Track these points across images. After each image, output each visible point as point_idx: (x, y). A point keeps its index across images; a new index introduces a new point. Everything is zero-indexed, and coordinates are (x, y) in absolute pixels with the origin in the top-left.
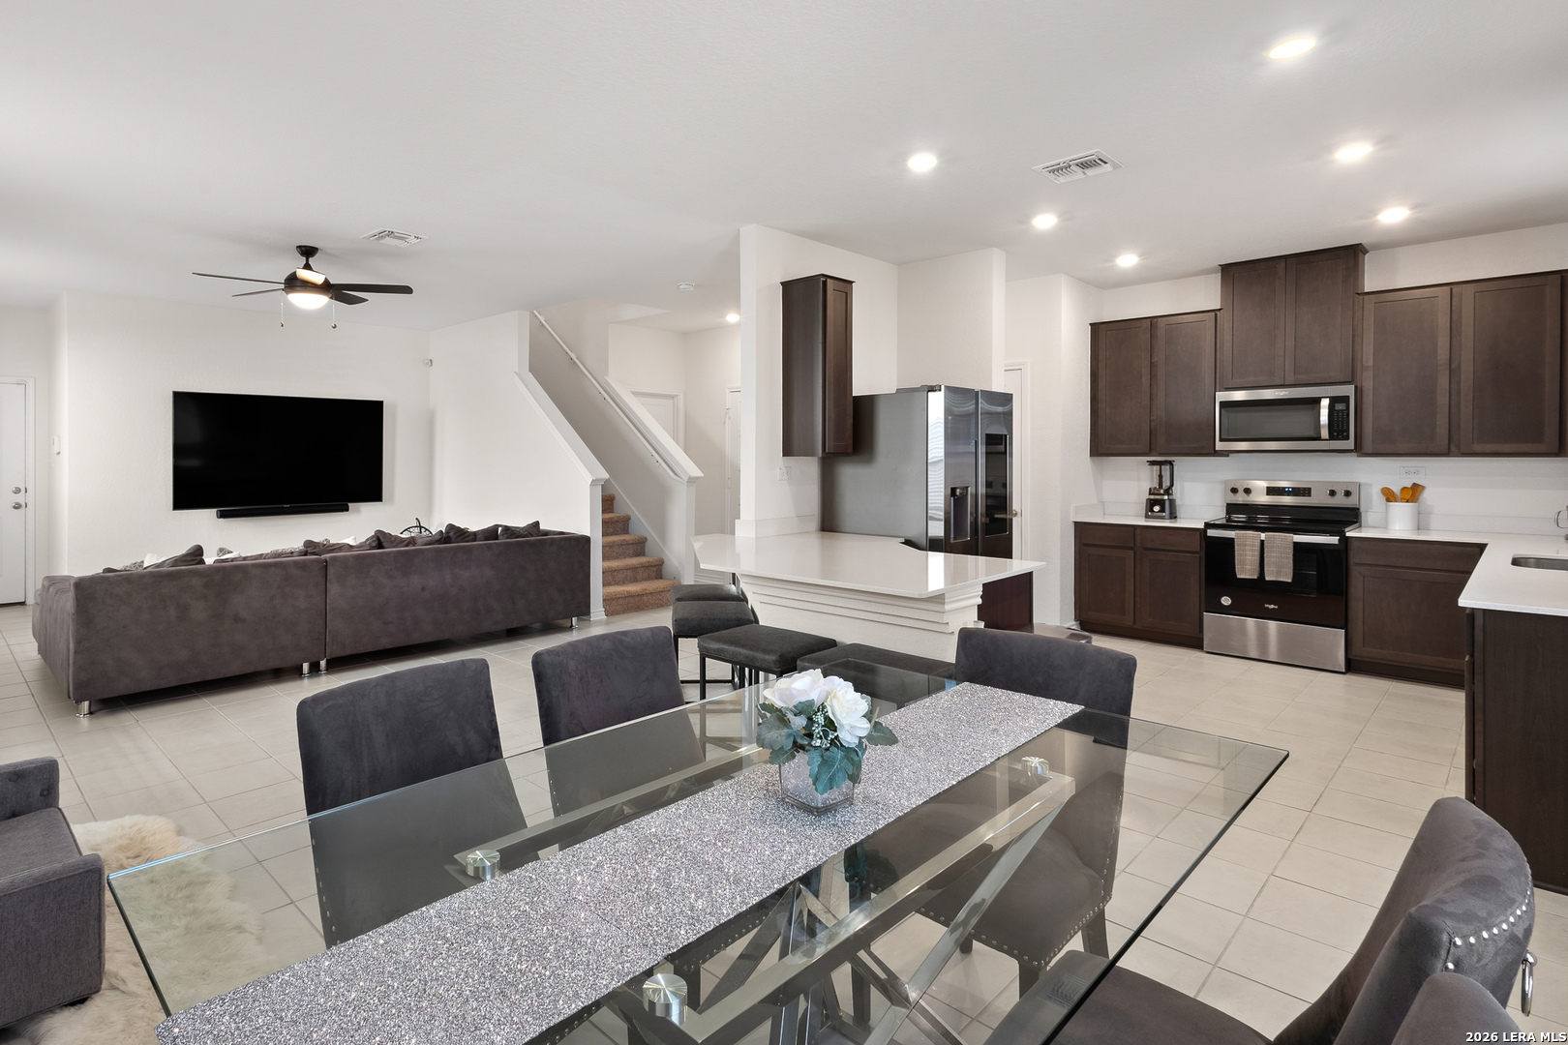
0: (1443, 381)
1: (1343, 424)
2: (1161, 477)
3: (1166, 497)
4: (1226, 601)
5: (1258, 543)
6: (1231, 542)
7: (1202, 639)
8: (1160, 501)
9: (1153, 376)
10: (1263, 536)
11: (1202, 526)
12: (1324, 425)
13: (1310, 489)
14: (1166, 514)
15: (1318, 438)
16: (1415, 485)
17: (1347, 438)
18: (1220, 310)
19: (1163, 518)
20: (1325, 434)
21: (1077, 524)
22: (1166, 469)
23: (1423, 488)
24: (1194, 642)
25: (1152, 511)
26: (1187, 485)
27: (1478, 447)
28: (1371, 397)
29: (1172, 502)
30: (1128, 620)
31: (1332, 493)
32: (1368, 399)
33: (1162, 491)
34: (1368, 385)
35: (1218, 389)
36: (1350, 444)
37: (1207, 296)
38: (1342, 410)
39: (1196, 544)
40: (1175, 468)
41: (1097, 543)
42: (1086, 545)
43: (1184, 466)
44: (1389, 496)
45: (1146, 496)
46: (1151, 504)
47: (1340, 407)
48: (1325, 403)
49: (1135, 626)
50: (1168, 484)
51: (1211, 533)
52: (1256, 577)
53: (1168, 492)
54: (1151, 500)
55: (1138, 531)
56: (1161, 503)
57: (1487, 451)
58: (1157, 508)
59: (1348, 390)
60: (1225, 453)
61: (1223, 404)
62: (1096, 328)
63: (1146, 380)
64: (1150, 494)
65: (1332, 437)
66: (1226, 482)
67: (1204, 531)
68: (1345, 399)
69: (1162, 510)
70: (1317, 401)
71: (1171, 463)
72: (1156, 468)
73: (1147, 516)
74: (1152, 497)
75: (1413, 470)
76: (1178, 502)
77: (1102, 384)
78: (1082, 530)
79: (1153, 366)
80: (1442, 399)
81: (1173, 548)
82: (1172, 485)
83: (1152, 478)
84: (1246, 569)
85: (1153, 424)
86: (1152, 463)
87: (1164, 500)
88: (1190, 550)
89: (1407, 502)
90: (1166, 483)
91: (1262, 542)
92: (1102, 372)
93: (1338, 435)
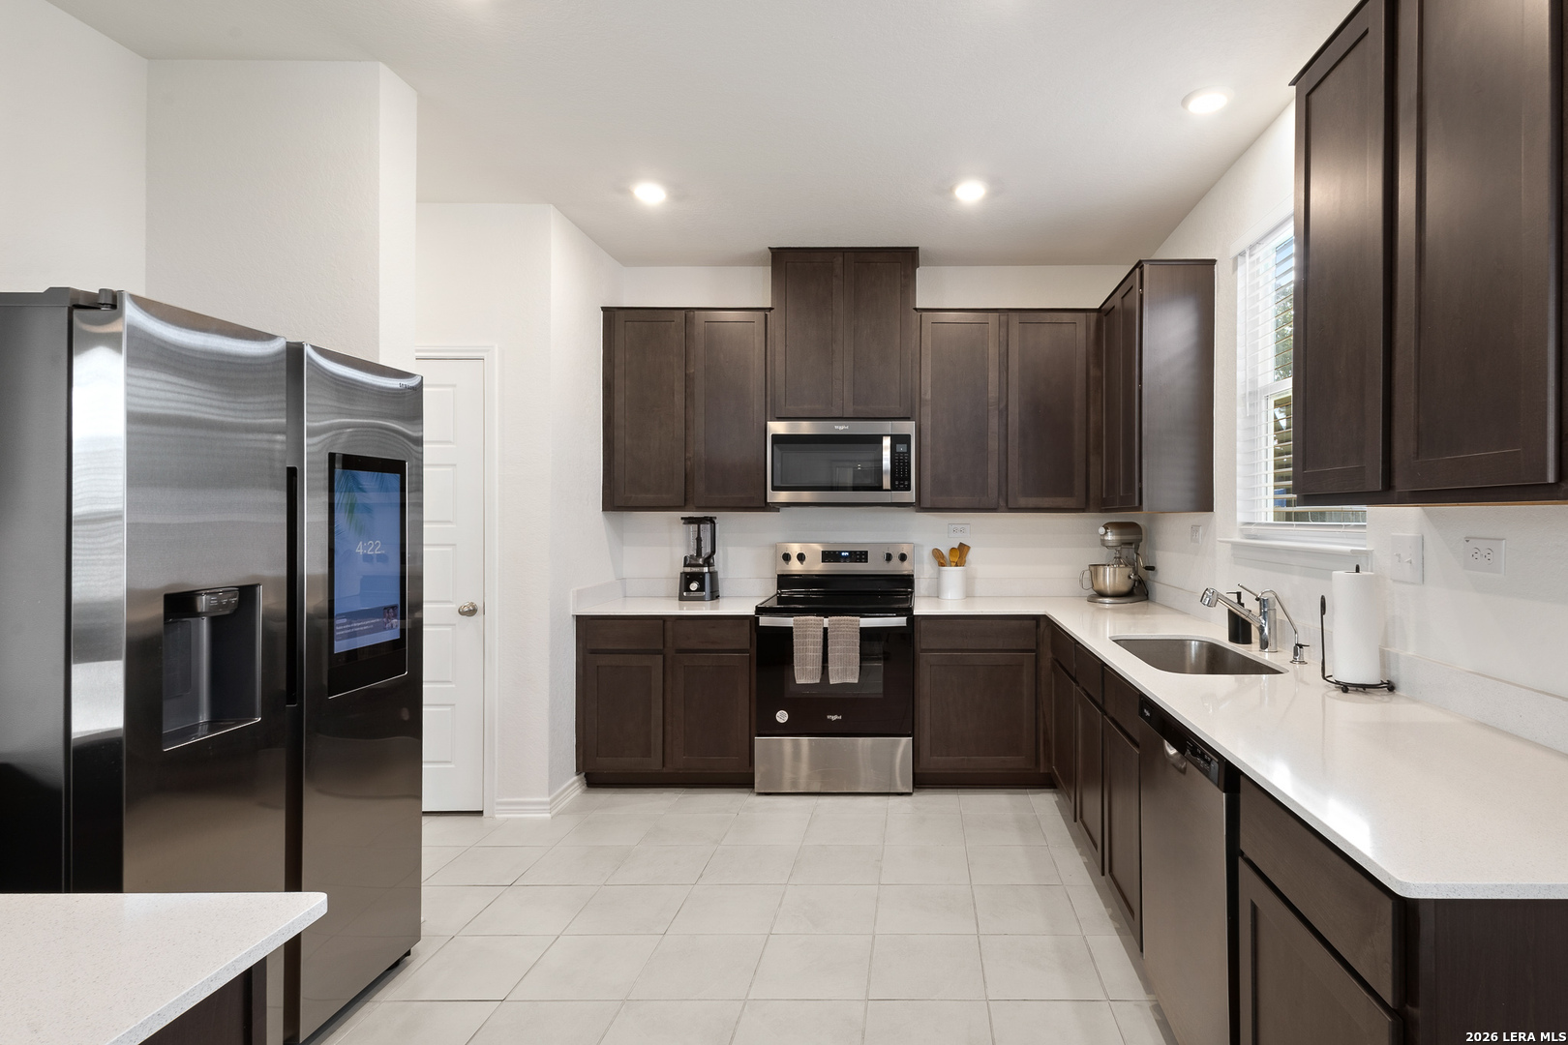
0: (994, 423)
1: (904, 471)
2: (699, 540)
3: (706, 569)
4: (782, 717)
5: (820, 633)
6: (788, 632)
7: (753, 774)
8: (698, 578)
9: (689, 395)
10: (826, 622)
11: (751, 612)
12: (886, 471)
13: (867, 552)
14: (707, 593)
15: (880, 488)
16: (962, 545)
17: (908, 488)
18: (771, 309)
19: (702, 599)
20: (887, 482)
21: (580, 620)
22: (706, 528)
23: (969, 547)
24: (743, 781)
25: (688, 590)
26: (731, 550)
27: (1023, 502)
28: (929, 438)
29: (713, 575)
30: (654, 764)
31: (889, 557)
32: (927, 440)
33: (701, 561)
34: (927, 423)
35: (769, 418)
36: (910, 496)
37: (754, 290)
38: (903, 453)
39: (744, 638)
40: (717, 526)
41: (610, 647)
42: (594, 652)
43: (730, 524)
44: (940, 559)
45: (680, 568)
46: (687, 579)
47: (901, 448)
48: (887, 442)
49: (665, 770)
50: (709, 550)
51: (765, 621)
52: (818, 681)
53: (708, 562)
54: (686, 574)
55: (669, 624)
56: (699, 577)
57: (1030, 506)
58: (694, 586)
59: (908, 428)
60: (776, 507)
61: (777, 438)
62: (612, 316)
63: (679, 399)
64: (685, 565)
65: (894, 488)
66: (775, 547)
67: (753, 620)
68: (906, 439)
69: (701, 589)
70: (877, 440)
71: (712, 521)
72: (693, 527)
73: (681, 598)
74: (688, 570)
75: (959, 527)
76: (720, 576)
77: (619, 400)
78: (586, 625)
79: (688, 379)
80: (993, 444)
81: (716, 647)
82: (713, 551)
83: (689, 541)
84: (805, 673)
85: (689, 463)
86: (689, 521)
87: (703, 574)
88: (738, 647)
89: (956, 565)
90: (706, 550)
91: (825, 629)
92: (619, 383)
93: (900, 484)
